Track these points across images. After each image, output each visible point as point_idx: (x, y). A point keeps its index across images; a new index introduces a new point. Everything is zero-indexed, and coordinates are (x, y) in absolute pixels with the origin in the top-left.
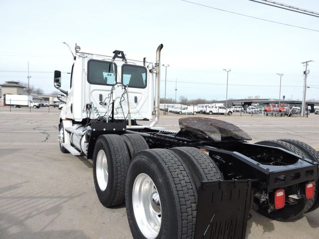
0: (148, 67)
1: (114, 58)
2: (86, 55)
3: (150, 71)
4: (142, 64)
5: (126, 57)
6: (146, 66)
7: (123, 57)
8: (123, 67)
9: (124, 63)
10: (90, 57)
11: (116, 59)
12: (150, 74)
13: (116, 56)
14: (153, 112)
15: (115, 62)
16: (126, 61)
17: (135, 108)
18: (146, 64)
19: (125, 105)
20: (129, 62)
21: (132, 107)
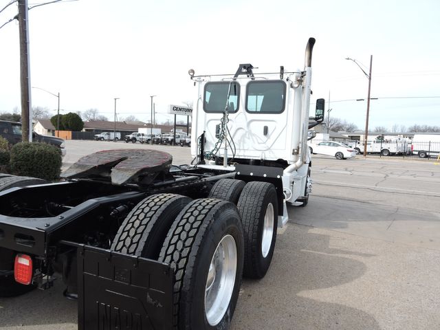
0: (287, 80)
1: (236, 75)
2: (202, 78)
3: (292, 86)
4: (277, 77)
5: (254, 71)
6: (285, 80)
7: (250, 72)
8: (248, 85)
10: (208, 80)
11: (239, 76)
13: (239, 72)
14: (294, 150)
15: (238, 80)
16: (253, 76)
17: (265, 143)
18: (285, 76)
19: (249, 138)
20: (258, 78)
21: (260, 141)
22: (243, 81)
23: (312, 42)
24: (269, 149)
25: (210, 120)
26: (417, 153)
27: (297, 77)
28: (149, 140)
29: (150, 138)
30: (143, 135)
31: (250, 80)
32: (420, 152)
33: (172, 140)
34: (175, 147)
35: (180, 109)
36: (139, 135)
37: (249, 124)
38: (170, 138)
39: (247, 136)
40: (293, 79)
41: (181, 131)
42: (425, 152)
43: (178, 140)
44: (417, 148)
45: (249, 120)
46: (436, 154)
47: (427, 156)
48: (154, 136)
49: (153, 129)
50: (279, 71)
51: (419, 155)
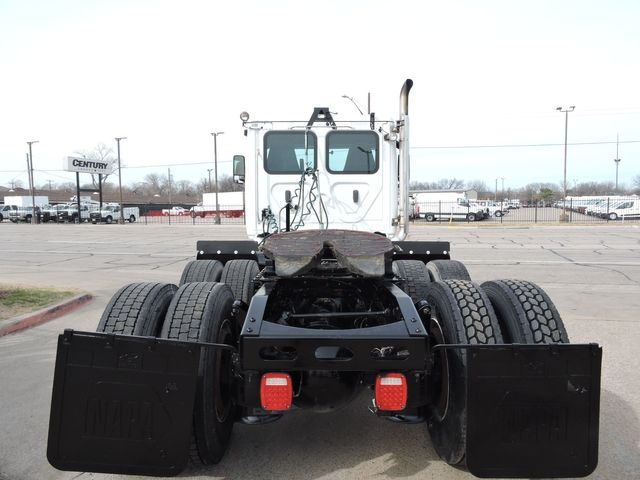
0: (380, 130)
1: (310, 123)
2: (260, 125)
3: (386, 138)
4: (367, 127)
5: (335, 118)
6: (376, 130)
7: (329, 119)
8: (329, 136)
9: (330, 129)
10: (268, 127)
11: (315, 124)
12: (387, 143)
13: (314, 118)
14: (393, 220)
15: (312, 129)
16: (334, 124)
17: (356, 212)
18: (377, 126)
19: (334, 208)
20: (340, 127)
21: (349, 210)
22: (321, 130)
23: (409, 84)
24: (362, 220)
25: (275, 185)
26: (423, 216)
27: (392, 128)
28: (29, 216)
29: (31, 212)
30: (15, 208)
31: (331, 129)
32: (427, 215)
33: (75, 215)
34: (82, 225)
35: (86, 164)
36: (8, 208)
37: (332, 188)
38: (70, 211)
39: (331, 204)
40: (387, 129)
41: (88, 199)
42: (433, 215)
43: (85, 215)
44: (424, 209)
45: (332, 184)
46: (448, 216)
47: (435, 220)
48: (38, 208)
49: (36, 198)
50: (368, 118)
51: (426, 217)
